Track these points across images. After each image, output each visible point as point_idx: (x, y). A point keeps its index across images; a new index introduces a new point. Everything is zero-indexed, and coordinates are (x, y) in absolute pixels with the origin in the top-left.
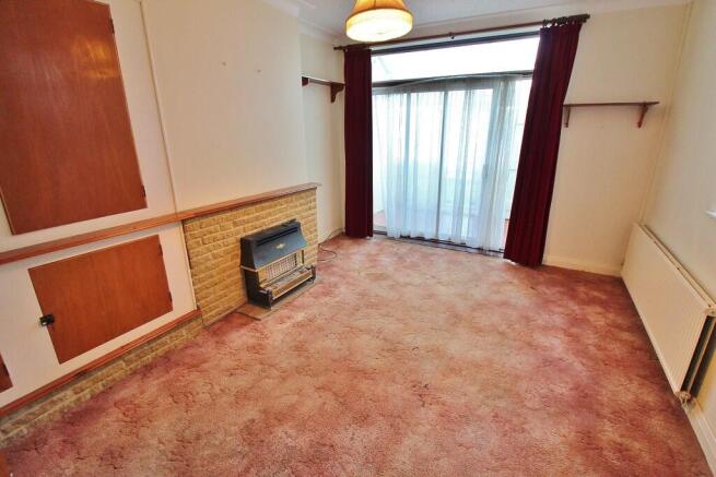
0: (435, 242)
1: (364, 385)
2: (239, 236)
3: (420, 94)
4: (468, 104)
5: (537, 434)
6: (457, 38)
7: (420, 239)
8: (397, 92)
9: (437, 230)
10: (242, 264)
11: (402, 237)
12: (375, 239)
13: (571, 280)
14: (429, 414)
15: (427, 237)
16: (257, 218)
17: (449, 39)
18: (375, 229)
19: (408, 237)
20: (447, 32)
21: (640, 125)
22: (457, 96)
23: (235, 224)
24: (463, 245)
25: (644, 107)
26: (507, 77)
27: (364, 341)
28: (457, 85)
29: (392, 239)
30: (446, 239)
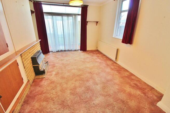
0: (65, 51)
1: (82, 77)
2: (31, 57)
3: (56, 16)
4: (68, 20)
5: (107, 71)
6: (64, 5)
7: (61, 51)
8: (50, 15)
9: (65, 48)
10: (33, 65)
11: (57, 51)
12: (50, 53)
13: (92, 51)
14: (95, 75)
15: (63, 50)
16: (33, 51)
17: (63, 4)
18: (50, 51)
19: (59, 51)
20: (63, 3)
21: (97, 25)
22: (65, 18)
23: (30, 53)
24: (71, 50)
25: (97, 22)
26: (75, 15)
27: (73, 71)
28: (65, 15)
29: (54, 52)
30: (67, 50)
